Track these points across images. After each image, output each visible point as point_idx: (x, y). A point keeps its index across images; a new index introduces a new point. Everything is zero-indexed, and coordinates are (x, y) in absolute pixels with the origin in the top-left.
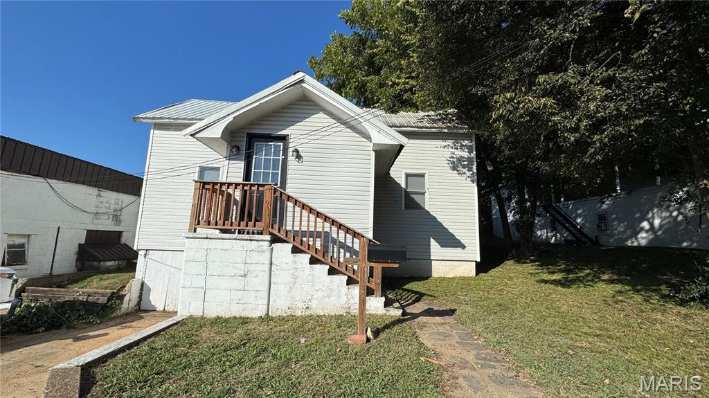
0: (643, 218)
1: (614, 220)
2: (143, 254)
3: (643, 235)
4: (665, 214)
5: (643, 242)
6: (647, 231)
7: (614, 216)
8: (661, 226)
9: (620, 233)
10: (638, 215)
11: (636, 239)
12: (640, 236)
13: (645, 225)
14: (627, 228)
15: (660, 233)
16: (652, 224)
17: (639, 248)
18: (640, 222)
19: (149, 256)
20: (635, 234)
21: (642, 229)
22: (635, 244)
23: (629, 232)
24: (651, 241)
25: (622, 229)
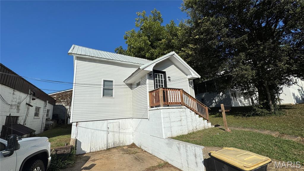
0: (213, 99)
1: (206, 100)
2: (75, 125)
3: (214, 104)
4: (219, 98)
5: (214, 106)
6: (215, 103)
7: (206, 99)
8: (218, 101)
9: (208, 104)
10: (212, 99)
11: (212, 105)
12: (213, 104)
13: (214, 101)
14: (209, 102)
15: (217, 103)
16: (215, 101)
17: (213, 107)
18: (213, 101)
19: (79, 125)
20: (211, 104)
21: (213, 102)
22: (212, 107)
23: (210, 104)
24: (216, 105)
25: (208, 103)
